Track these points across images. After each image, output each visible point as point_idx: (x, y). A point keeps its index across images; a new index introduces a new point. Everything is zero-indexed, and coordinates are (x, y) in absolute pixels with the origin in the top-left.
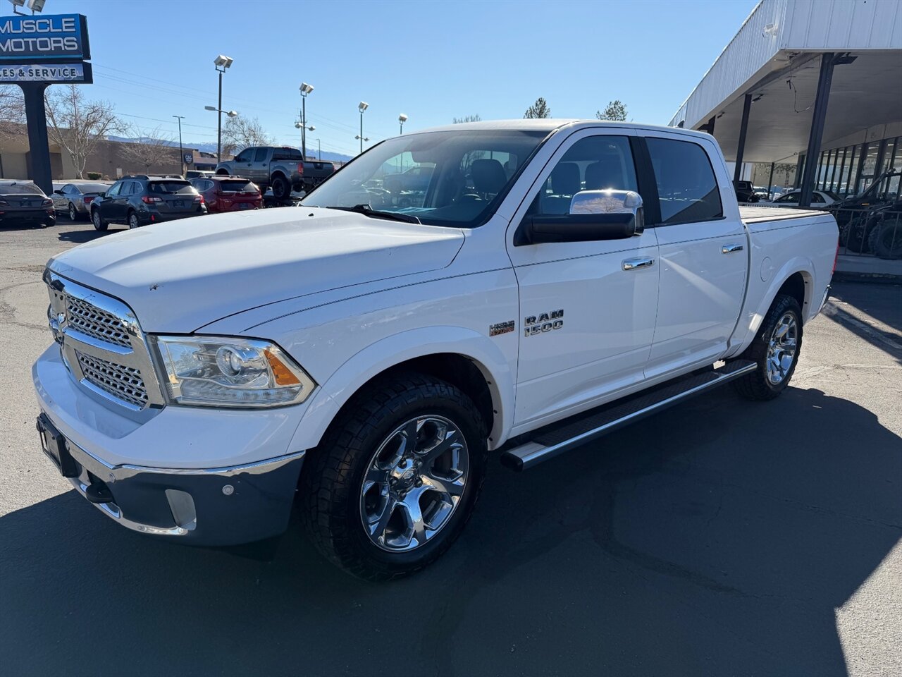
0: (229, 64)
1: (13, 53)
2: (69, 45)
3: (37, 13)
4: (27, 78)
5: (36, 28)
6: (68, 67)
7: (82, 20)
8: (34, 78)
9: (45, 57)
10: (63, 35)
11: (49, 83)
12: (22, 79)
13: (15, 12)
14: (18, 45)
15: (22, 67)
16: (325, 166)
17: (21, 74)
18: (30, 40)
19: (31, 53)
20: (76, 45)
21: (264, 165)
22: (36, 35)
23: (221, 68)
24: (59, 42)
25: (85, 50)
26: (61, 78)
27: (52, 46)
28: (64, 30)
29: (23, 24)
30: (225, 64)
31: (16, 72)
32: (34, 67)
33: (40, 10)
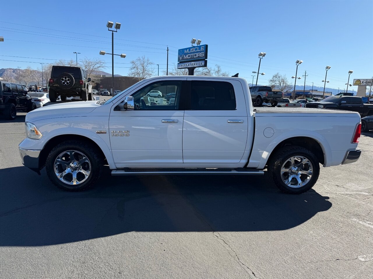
0: (264, 55)
1: (188, 59)
2: (202, 55)
3: (198, 45)
4: (190, 66)
5: (194, 51)
6: (201, 62)
7: (206, 46)
8: (192, 66)
9: (195, 59)
10: (201, 52)
11: (195, 67)
12: (189, 67)
13: (192, 46)
14: (189, 56)
15: (189, 63)
16: (278, 93)
17: (189, 65)
18: (192, 54)
19: (192, 59)
20: (203, 54)
21: (255, 93)
22: (194, 52)
23: (261, 57)
24: (199, 54)
25: (206, 56)
26: (198, 66)
27: (197, 55)
28: (201, 50)
29: (191, 49)
30: (263, 55)
31: (188, 65)
32: (192, 63)
33: (199, 44)
